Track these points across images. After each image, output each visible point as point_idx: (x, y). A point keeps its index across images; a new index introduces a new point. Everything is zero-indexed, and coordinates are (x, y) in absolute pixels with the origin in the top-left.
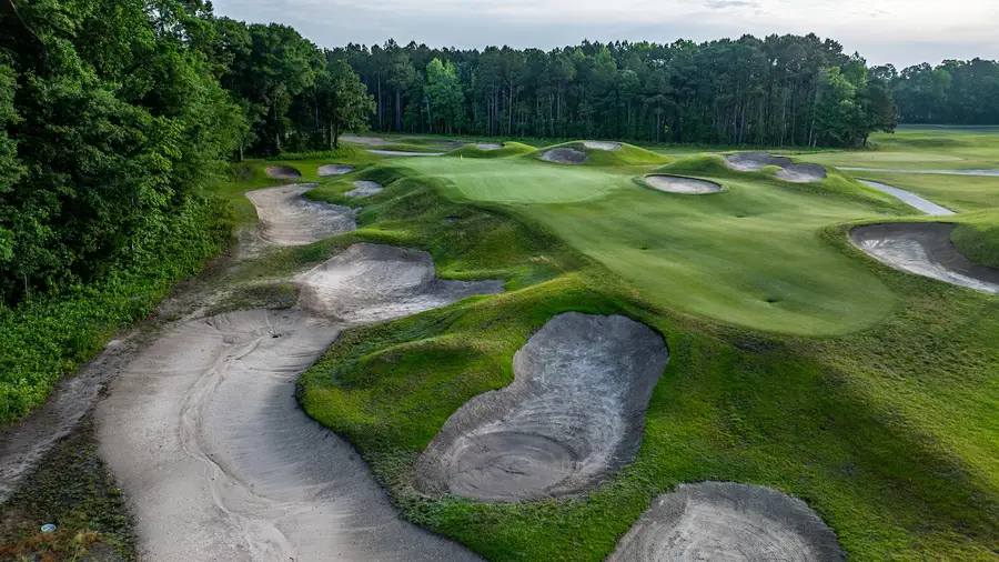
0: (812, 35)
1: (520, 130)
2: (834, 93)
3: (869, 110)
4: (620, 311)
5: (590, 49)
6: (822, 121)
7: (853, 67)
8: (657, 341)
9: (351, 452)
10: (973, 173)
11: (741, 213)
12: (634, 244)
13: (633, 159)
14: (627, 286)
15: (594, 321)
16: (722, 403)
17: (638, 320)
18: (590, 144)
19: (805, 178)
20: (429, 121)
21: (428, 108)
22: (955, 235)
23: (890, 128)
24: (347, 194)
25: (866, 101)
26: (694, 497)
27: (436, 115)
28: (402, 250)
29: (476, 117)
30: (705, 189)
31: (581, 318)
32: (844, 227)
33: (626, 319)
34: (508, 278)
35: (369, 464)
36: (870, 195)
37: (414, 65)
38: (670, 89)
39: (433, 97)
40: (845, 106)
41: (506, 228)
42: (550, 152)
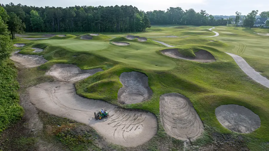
0: (131, 6)
1: (62, 30)
2: (138, 20)
3: (145, 23)
4: (134, 71)
5: (78, 8)
6: (136, 26)
7: (141, 13)
8: (143, 75)
9: (105, 102)
10: (168, 37)
11: (137, 49)
12: (122, 58)
13: (103, 38)
14: (131, 66)
15: (129, 73)
16: (160, 83)
17: (138, 72)
18: (91, 34)
19: (143, 41)
20: (33, 28)
21: (32, 25)
22: (179, 51)
23: (149, 27)
24: (33, 52)
25: (145, 21)
26: (165, 96)
27: (35, 27)
28: (67, 65)
29: (48, 27)
30: (126, 45)
31: (126, 73)
32: (160, 51)
33: (135, 72)
34: (102, 68)
35: (110, 103)
36: (156, 43)
37: (25, 12)
38: (101, 19)
39: (34, 21)
40: (141, 23)
41: (92, 57)
42: (82, 37)
